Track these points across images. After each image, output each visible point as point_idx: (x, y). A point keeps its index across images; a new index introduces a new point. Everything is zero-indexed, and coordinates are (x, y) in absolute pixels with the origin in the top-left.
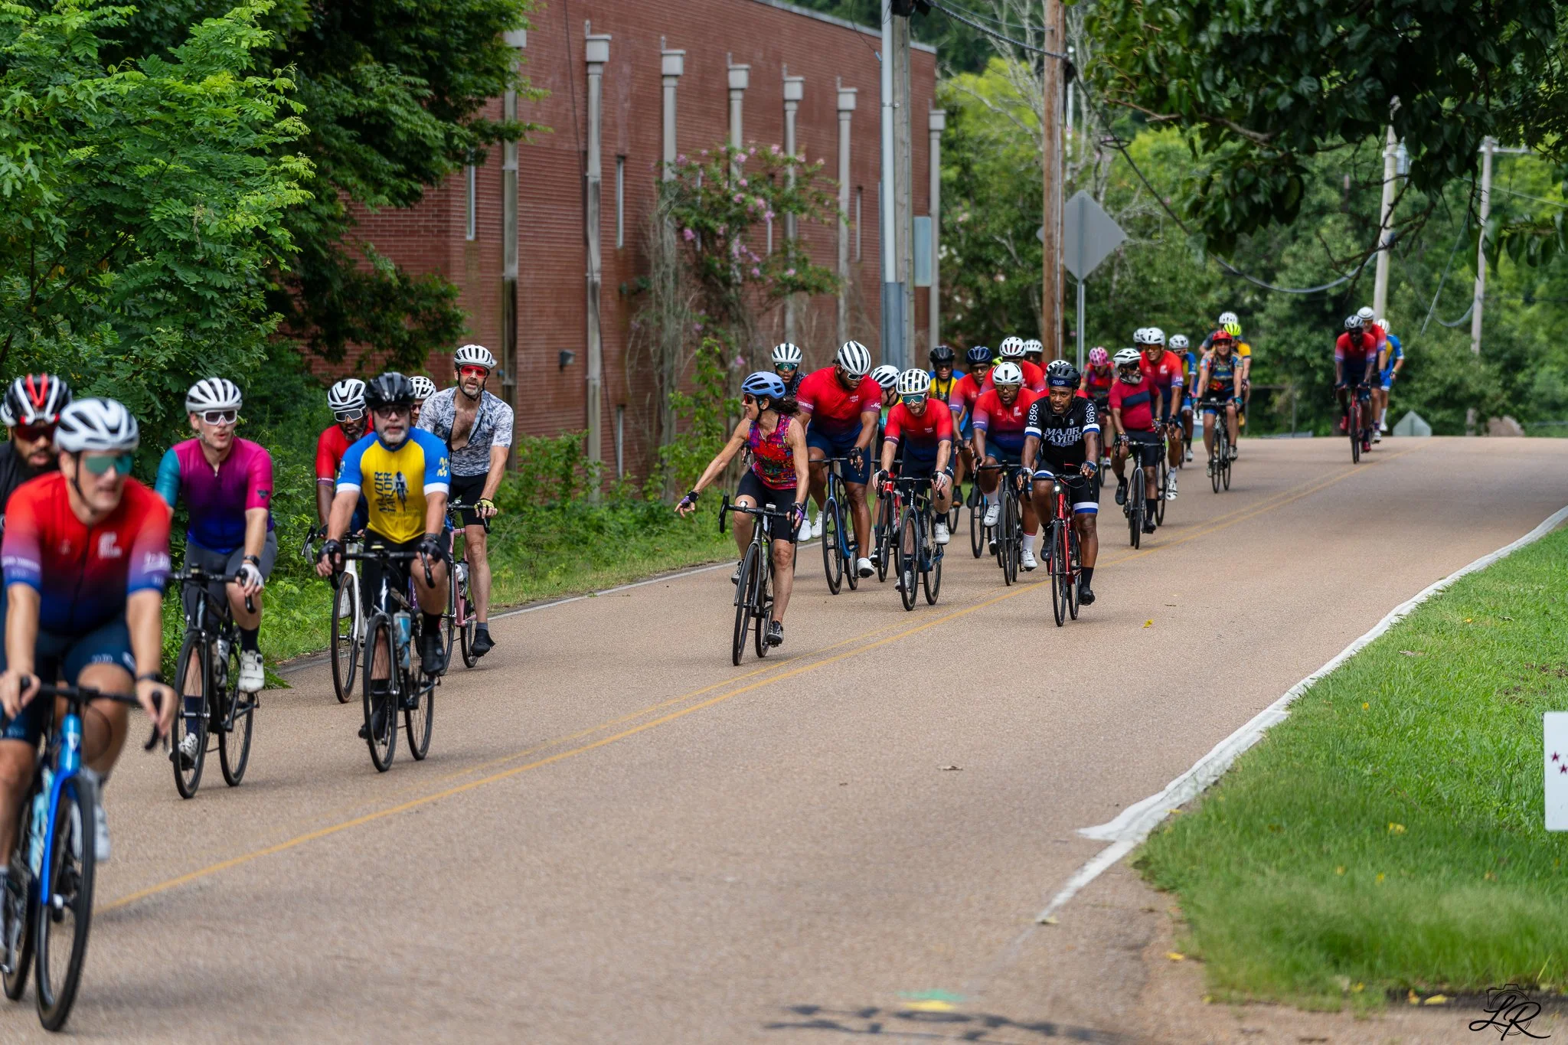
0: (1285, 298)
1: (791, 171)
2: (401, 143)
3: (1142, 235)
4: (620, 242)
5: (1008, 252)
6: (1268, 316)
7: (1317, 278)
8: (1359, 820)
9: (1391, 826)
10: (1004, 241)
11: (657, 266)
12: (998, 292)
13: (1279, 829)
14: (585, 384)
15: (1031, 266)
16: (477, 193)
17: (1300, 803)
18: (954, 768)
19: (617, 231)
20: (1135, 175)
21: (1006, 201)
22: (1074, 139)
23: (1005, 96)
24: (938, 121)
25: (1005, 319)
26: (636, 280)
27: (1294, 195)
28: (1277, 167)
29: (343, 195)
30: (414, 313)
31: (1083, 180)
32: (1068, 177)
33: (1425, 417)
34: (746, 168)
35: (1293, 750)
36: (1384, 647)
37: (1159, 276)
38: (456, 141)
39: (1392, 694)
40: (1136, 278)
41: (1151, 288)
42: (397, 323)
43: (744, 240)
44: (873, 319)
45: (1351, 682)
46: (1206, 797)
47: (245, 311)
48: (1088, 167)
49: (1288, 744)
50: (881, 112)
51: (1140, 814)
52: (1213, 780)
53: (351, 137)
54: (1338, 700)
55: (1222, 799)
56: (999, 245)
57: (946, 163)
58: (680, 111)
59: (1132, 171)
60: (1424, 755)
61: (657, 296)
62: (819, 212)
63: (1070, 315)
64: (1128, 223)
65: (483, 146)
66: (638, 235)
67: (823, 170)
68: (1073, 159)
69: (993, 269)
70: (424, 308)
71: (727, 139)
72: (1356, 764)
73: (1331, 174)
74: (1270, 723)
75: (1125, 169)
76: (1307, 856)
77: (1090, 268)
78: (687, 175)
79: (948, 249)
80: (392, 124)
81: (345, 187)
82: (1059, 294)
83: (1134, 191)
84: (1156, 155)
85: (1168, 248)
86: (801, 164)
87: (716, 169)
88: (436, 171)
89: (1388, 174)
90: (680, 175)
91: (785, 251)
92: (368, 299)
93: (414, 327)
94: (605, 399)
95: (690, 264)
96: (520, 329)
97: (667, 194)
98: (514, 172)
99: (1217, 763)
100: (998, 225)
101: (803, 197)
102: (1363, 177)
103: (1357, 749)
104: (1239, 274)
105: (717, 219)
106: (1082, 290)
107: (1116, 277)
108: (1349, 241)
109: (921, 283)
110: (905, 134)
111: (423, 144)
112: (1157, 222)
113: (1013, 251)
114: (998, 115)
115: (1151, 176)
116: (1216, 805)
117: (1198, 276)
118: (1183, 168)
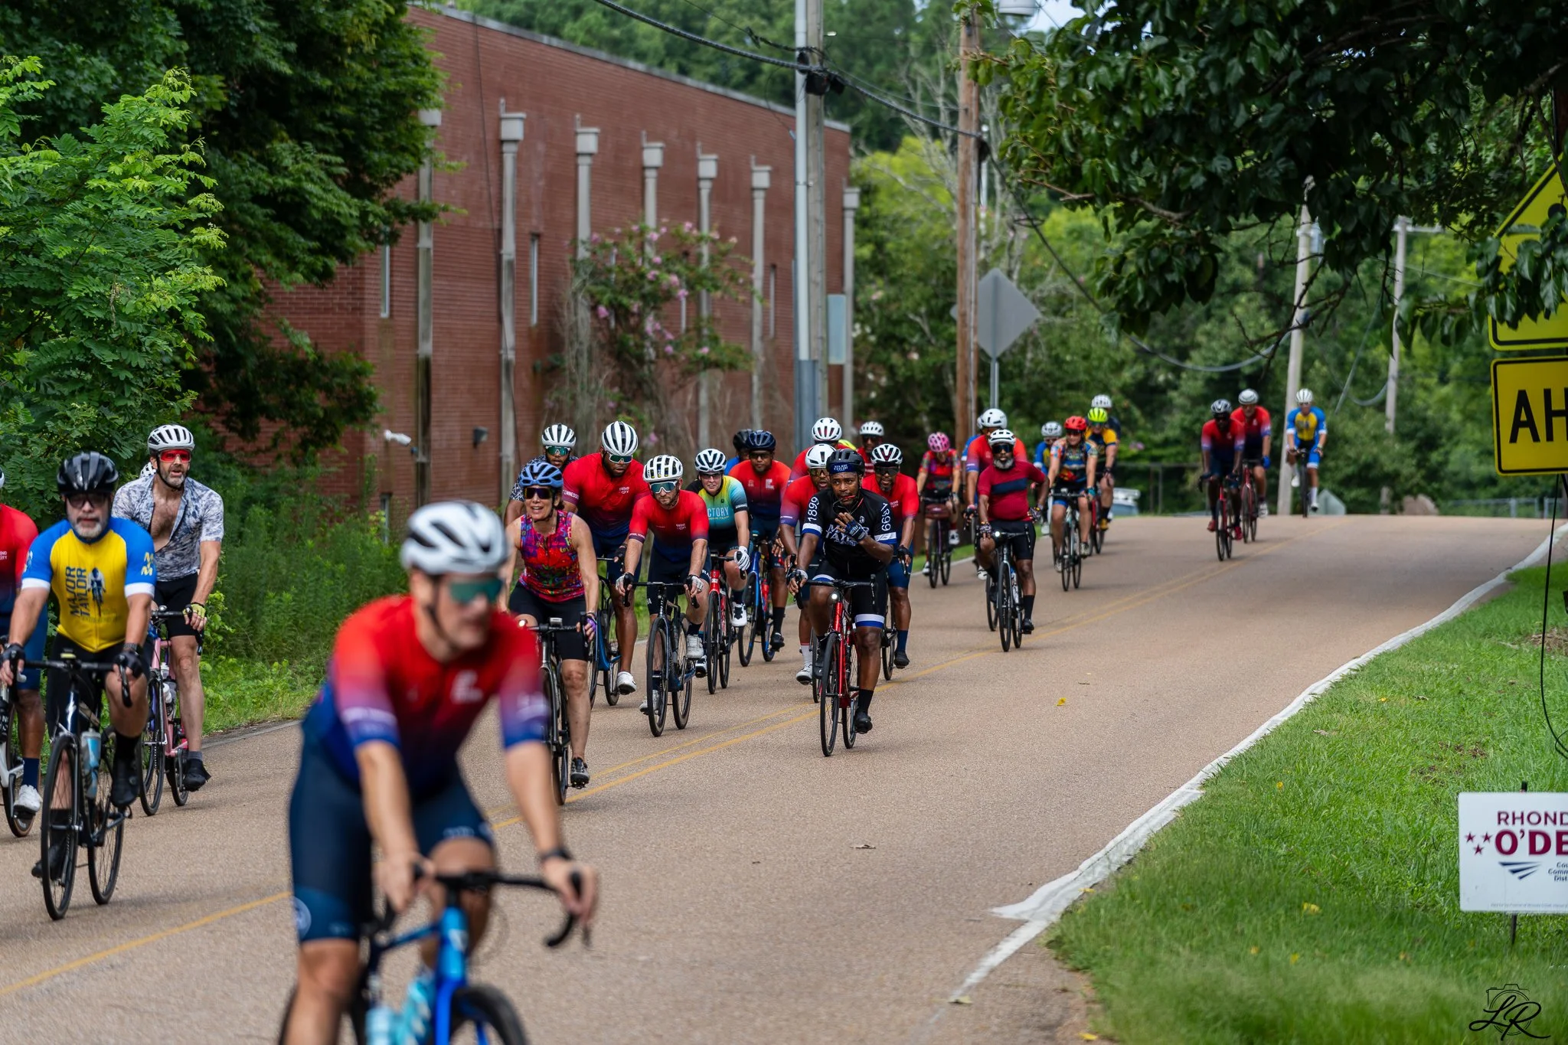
0: (1199, 376)
1: (705, 250)
2: (315, 222)
3: (1056, 313)
4: (534, 320)
5: (921, 330)
6: (1182, 394)
7: (1231, 357)
8: (1273, 900)
9: (1306, 906)
10: (918, 319)
11: (571, 343)
12: (912, 370)
13: (1194, 908)
14: (499, 461)
15: (944, 343)
16: (391, 271)
17: (1214, 882)
18: (867, 847)
19: (531, 309)
20: (1049, 253)
21: (920, 279)
22: (988, 218)
23: (919, 174)
24: (852, 199)
25: (918, 397)
26: (550, 358)
27: (1208, 273)
28: (1191, 246)
29: (257, 273)
30: (328, 390)
31: (998, 259)
32: (982, 255)
33: (1339, 496)
34: (660, 246)
35: (1207, 829)
36: (1297, 726)
37: (1073, 354)
38: (371, 219)
39: (1306, 773)
40: (1050, 356)
41: (1065, 367)
42: (311, 399)
43: (657, 318)
44: (786, 396)
45: (1265, 761)
46: (1120, 876)
47: (160, 389)
48: (1002, 245)
49: (1203, 824)
50: (795, 191)
51: (1053, 894)
52: (1126, 859)
53: (266, 215)
54: (1251, 778)
55: (1136, 878)
56: (912, 323)
57: (860, 241)
58: (594, 188)
59: (1045, 249)
60: (1338, 836)
61: (571, 374)
62: (733, 290)
63: (983, 393)
64: (1041, 302)
65: (397, 225)
66: (552, 312)
67: (737, 248)
68: (987, 237)
69: (907, 347)
70: (339, 385)
71: (643, 218)
72: (1270, 843)
73: (1246, 253)
74: (1184, 801)
75: (1039, 248)
76: (1220, 936)
77: (1005, 345)
78: (601, 253)
79: (862, 328)
80: (307, 202)
81: (259, 265)
82: (973, 372)
83: (1047, 270)
84: (1071, 232)
85: (1082, 326)
86: (714, 241)
87: (630, 247)
88: (351, 249)
89: (1302, 253)
90: (594, 253)
91: (699, 330)
92: (284, 376)
93: (328, 404)
95: (603, 341)
96: (434, 406)
97: (581, 272)
98: (428, 250)
99: (1131, 842)
100: (913, 303)
101: (718, 275)
102: (1278, 256)
103: (1271, 829)
104: (1153, 353)
105: (630, 297)
106: (995, 368)
107: (1029, 355)
108: (1263, 319)
109: (834, 360)
110: (819, 212)
111: (338, 223)
112: (1071, 301)
113: (926, 329)
114: (912, 193)
115: (1066, 254)
116: (1130, 885)
117: (1112, 354)
118: (1097, 246)
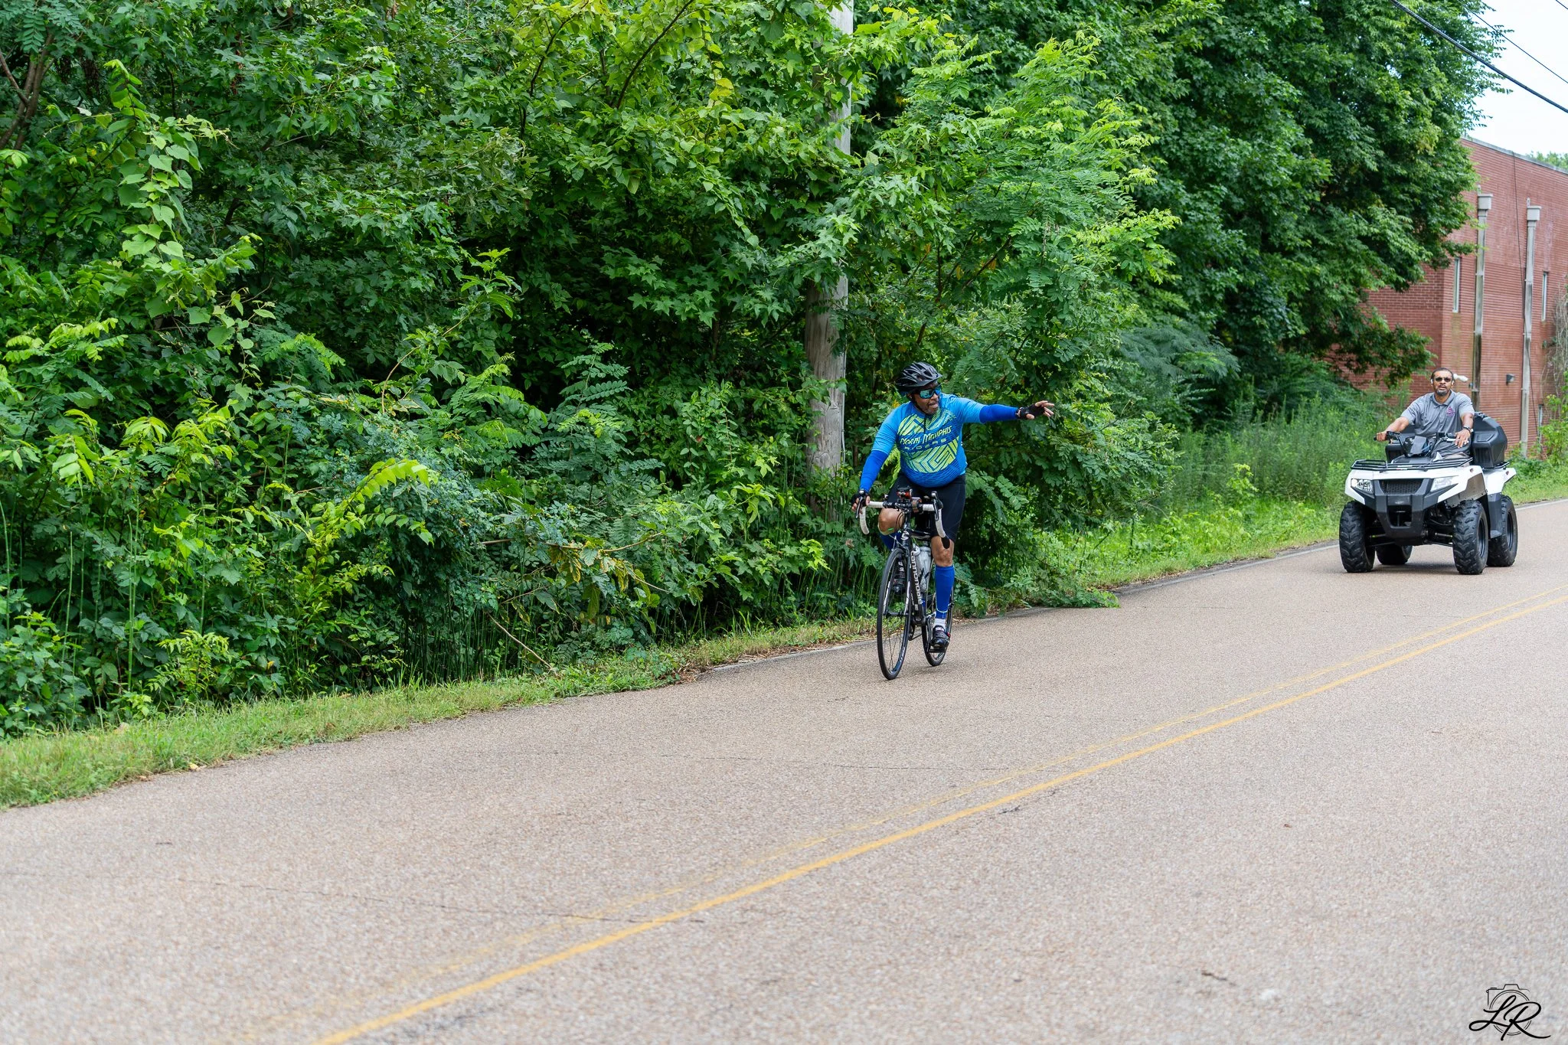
2: (1394, 254)
4: (1544, 319)
11: (1560, 330)
14: (1521, 394)
16: (1460, 287)
19: (1543, 313)
26: (1552, 338)
42: (1395, 354)
61: (1559, 346)
65: (1451, 257)
66: (1553, 316)
80: (1388, 242)
92: (1380, 341)
94: (1532, 401)
96: (1483, 363)
98: (1482, 277)
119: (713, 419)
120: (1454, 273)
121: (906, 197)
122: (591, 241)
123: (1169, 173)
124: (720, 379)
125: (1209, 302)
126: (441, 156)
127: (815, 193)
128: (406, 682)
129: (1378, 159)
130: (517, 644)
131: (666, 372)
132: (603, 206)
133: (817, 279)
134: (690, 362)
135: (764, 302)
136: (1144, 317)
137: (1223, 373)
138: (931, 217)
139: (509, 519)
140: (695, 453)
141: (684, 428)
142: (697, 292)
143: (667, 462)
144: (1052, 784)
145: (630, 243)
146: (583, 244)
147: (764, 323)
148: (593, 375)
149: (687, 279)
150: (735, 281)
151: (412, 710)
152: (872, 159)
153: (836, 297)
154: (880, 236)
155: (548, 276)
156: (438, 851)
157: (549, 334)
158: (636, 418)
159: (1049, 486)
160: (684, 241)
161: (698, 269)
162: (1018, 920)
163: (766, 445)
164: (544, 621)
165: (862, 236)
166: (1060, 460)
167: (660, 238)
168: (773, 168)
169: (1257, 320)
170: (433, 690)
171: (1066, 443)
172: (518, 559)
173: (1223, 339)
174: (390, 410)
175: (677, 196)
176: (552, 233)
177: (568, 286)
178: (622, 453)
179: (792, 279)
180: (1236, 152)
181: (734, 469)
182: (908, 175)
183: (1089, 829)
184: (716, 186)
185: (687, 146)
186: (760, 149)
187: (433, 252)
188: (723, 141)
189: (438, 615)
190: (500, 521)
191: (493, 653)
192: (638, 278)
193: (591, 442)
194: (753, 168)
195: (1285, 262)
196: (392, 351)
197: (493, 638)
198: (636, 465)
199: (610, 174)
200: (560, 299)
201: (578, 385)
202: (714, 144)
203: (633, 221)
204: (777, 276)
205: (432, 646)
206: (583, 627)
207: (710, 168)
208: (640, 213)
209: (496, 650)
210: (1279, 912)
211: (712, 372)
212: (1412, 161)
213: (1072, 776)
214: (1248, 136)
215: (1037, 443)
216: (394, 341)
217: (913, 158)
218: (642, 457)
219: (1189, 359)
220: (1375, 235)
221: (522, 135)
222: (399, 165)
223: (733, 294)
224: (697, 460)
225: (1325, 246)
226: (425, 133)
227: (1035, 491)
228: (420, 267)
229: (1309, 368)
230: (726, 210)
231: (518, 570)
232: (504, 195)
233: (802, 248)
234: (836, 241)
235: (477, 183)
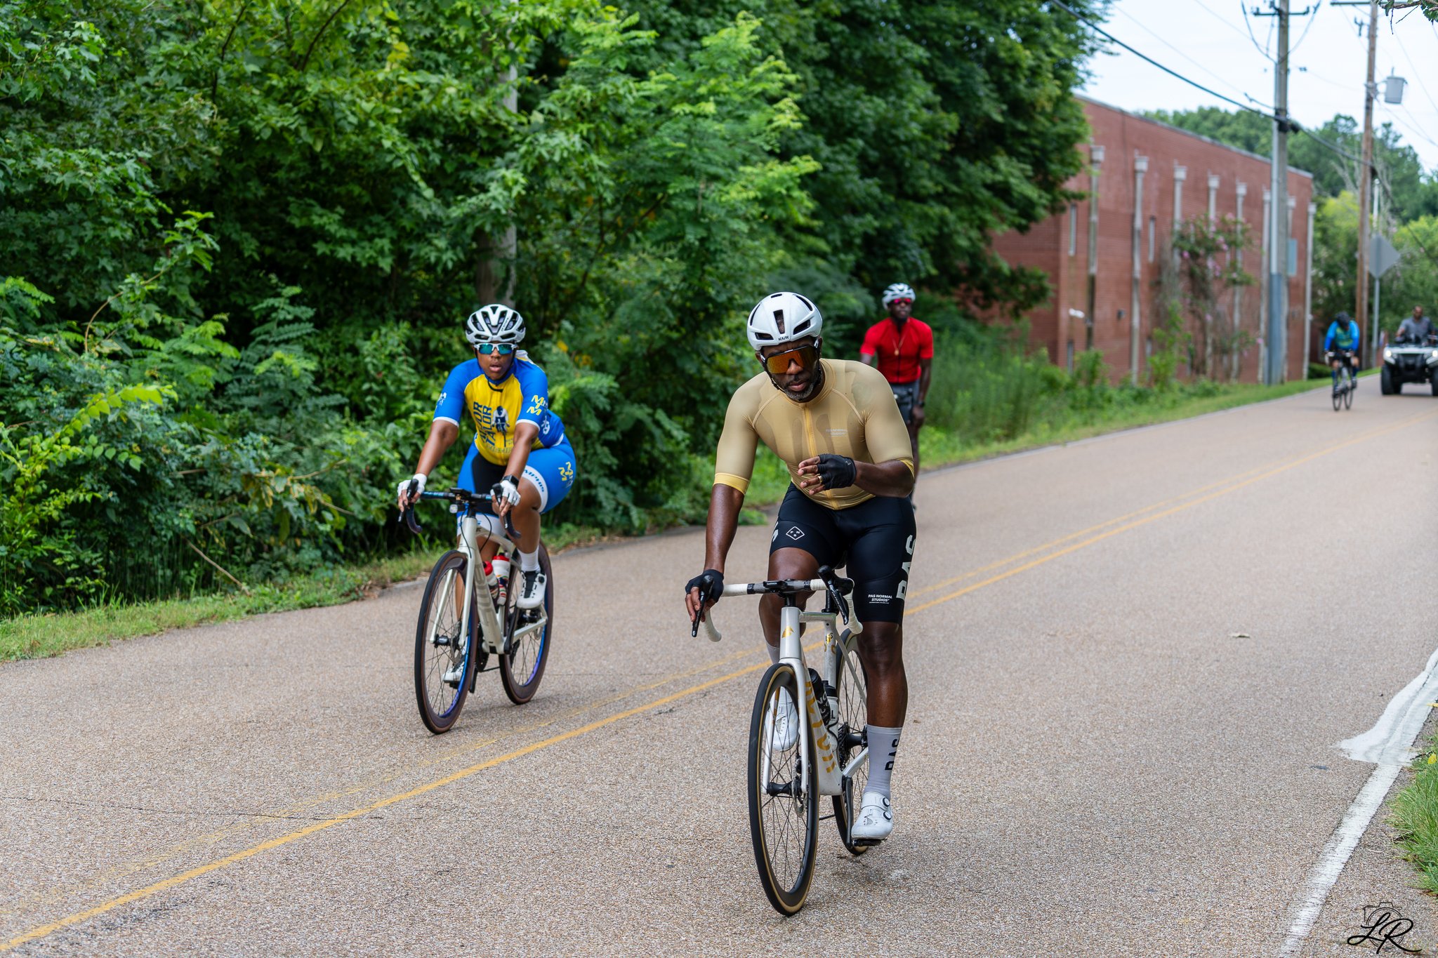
1: (1239, 228)
4: (1151, 259)
11: (1169, 271)
12: (1339, 289)
14: (1131, 328)
16: (1076, 231)
19: (1150, 254)
22: (1378, 221)
24: (1312, 208)
26: (1159, 277)
34: (1216, 223)
40: (1405, 284)
43: (1213, 259)
56: (1340, 267)
57: (1316, 229)
58: (1184, 196)
61: (1167, 285)
64: (1401, 257)
66: (1160, 256)
69: (1337, 278)
71: (1208, 211)
77: (1382, 272)
78: (1187, 227)
79: (1317, 270)
82: (1366, 287)
86: (1243, 224)
90: (1183, 227)
94: (1141, 335)
95: (1186, 270)
96: (1096, 298)
97: (1176, 236)
98: (1095, 222)
105: (1200, 248)
106: (1377, 285)
119: (392, 356)
120: (1071, 218)
121: (569, 152)
122: (278, 193)
123: (810, 129)
124: (398, 319)
125: (848, 245)
126: (138, 117)
127: (486, 147)
128: (107, 602)
129: (1003, 113)
130: (211, 565)
131: (349, 313)
132: (290, 159)
133: (488, 228)
134: (370, 304)
135: (438, 250)
136: (789, 261)
137: (861, 312)
138: (591, 168)
139: (206, 450)
140: (376, 387)
141: (366, 365)
142: (377, 240)
143: (349, 396)
144: (703, 687)
145: (314, 195)
146: (270, 196)
147: (439, 269)
148: (281, 317)
149: (367, 228)
150: (412, 230)
151: (112, 628)
152: (537, 117)
153: (505, 245)
154: (545, 188)
155: (238, 226)
156: (136, 758)
157: (240, 279)
158: (321, 356)
159: (702, 416)
160: (364, 193)
161: (377, 218)
162: (671, 812)
163: (441, 380)
164: (236, 544)
165: (529, 188)
166: (712, 391)
167: (342, 190)
168: (446, 125)
169: (892, 262)
170: (132, 609)
171: (718, 376)
172: (212, 487)
173: (861, 279)
174: (93, 350)
175: (358, 150)
176: (241, 186)
177: (256, 234)
178: (309, 390)
179: (464, 228)
180: (871, 108)
181: (411, 402)
182: (571, 132)
183: (737, 727)
184: (394, 144)
185: (368, 106)
186: (434, 108)
187: (131, 204)
188: (399, 100)
189: (140, 539)
190: (194, 453)
191: (189, 574)
192: (322, 227)
193: (280, 378)
194: (428, 125)
195: (918, 208)
196: (92, 295)
197: (189, 560)
198: (322, 401)
199: (296, 133)
200: (250, 247)
201: (267, 327)
202: (392, 104)
203: (316, 174)
204: (451, 225)
205: (132, 568)
206: (275, 549)
207: (389, 126)
208: (324, 166)
209: (192, 572)
210: (908, 800)
211: (391, 313)
212: (1032, 118)
213: (722, 679)
214: (882, 93)
215: (691, 377)
216: (94, 287)
217: (575, 116)
218: (326, 392)
219: (830, 299)
220: (1000, 182)
221: (214, 97)
222: (98, 125)
223: (410, 242)
224: (378, 394)
225: (954, 194)
226: (122, 93)
227: (689, 421)
228: (119, 217)
229: (940, 306)
230: (404, 167)
231: (212, 498)
232: (195, 152)
233: (473, 200)
234: (506, 193)
235: (171, 142)
